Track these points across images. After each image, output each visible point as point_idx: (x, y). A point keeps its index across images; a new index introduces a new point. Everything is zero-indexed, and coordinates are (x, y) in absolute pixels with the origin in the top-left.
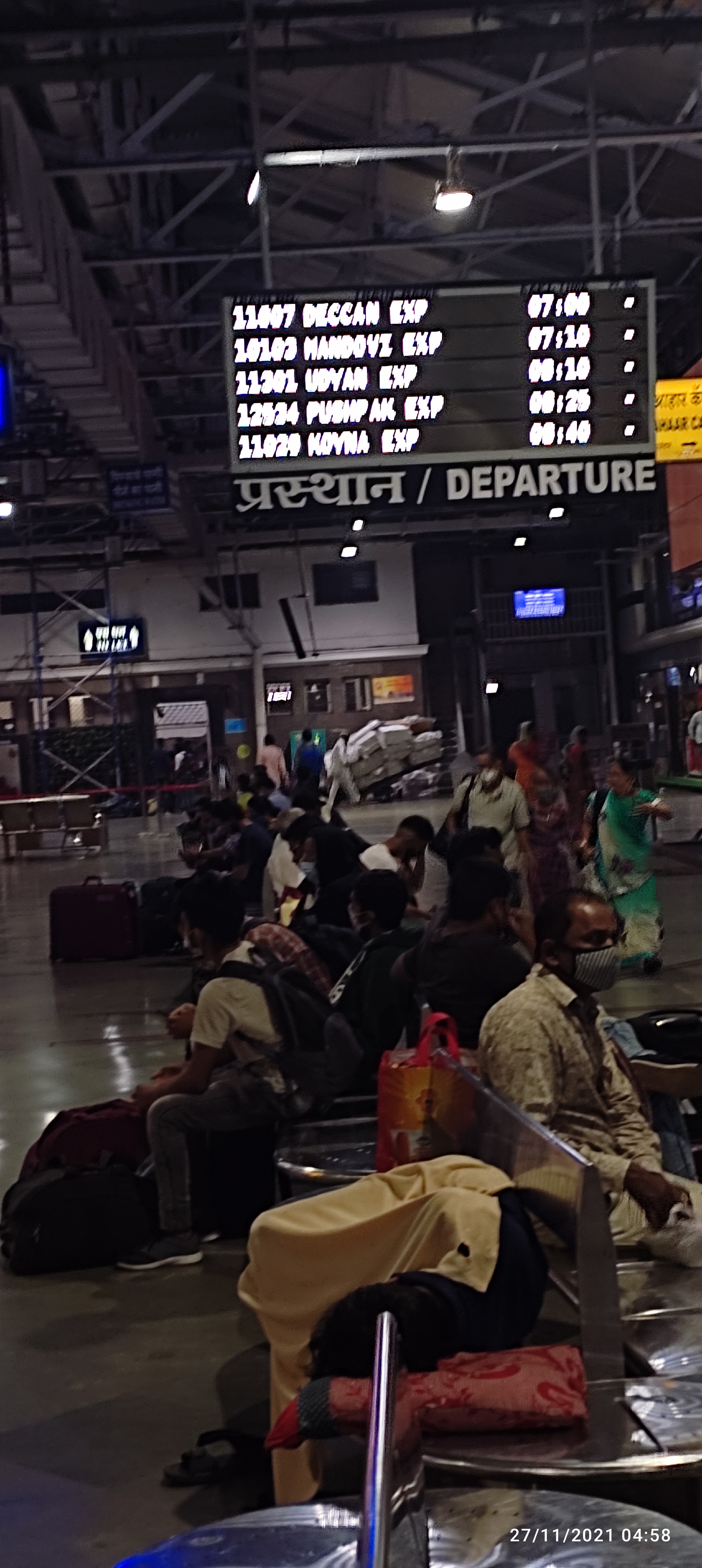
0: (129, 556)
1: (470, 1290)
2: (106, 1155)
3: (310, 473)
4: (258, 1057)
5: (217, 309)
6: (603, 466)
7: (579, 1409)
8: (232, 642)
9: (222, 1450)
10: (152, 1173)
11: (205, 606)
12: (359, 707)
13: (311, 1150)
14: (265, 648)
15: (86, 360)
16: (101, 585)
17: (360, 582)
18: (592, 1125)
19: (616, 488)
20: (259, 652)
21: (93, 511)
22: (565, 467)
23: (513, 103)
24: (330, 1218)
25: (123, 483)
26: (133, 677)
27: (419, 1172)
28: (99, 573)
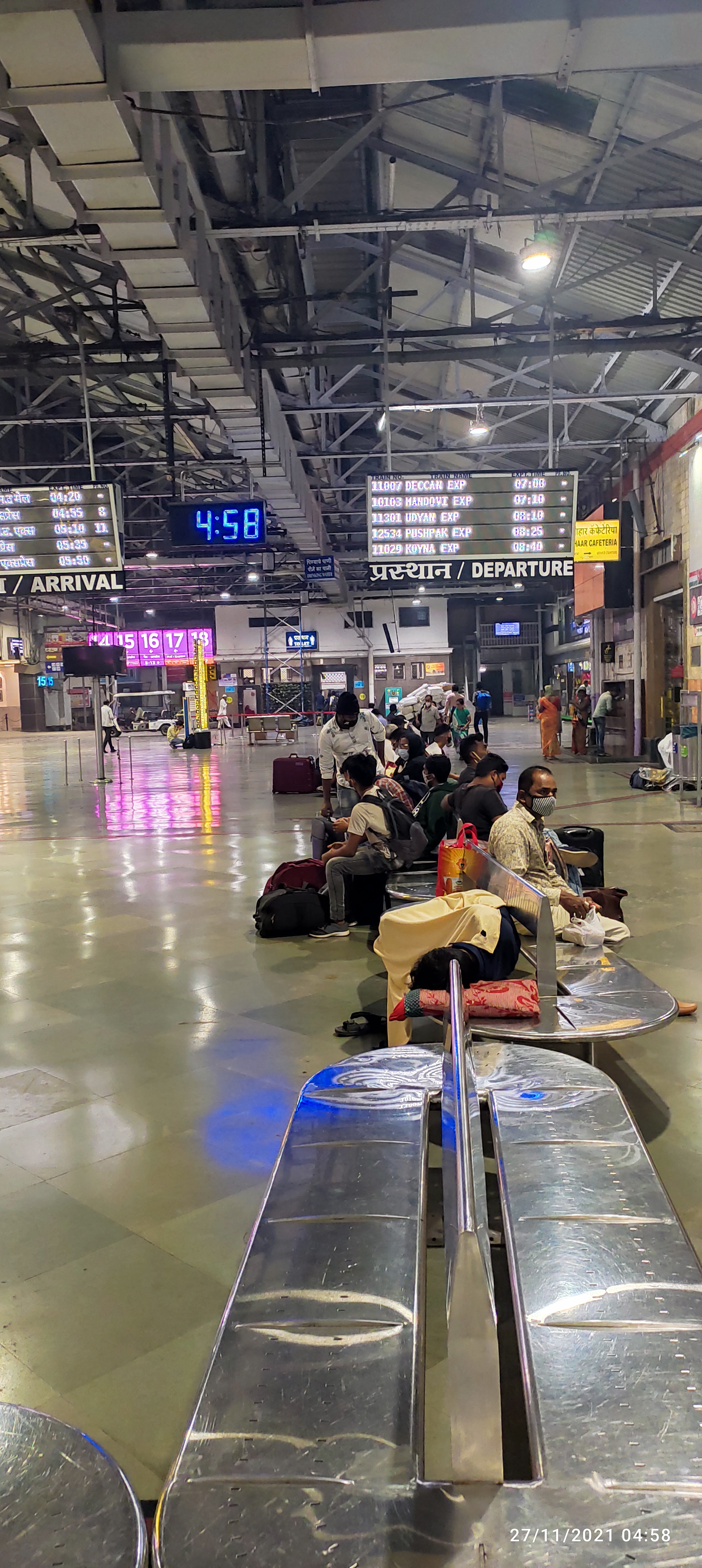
0: (311, 601)
1: (485, 952)
2: (305, 884)
3: (406, 563)
4: (378, 841)
5: (364, 481)
6: (548, 563)
7: (536, 1008)
8: (360, 644)
9: (362, 1021)
10: (327, 892)
11: (347, 626)
12: (418, 677)
13: (403, 885)
14: (374, 648)
15: (298, 505)
16: (298, 615)
17: (421, 617)
18: (542, 877)
19: (553, 574)
20: (371, 649)
21: (296, 579)
22: (529, 563)
23: (510, 381)
24: (419, 916)
25: (312, 565)
26: (310, 659)
27: (462, 896)
28: (297, 609)
